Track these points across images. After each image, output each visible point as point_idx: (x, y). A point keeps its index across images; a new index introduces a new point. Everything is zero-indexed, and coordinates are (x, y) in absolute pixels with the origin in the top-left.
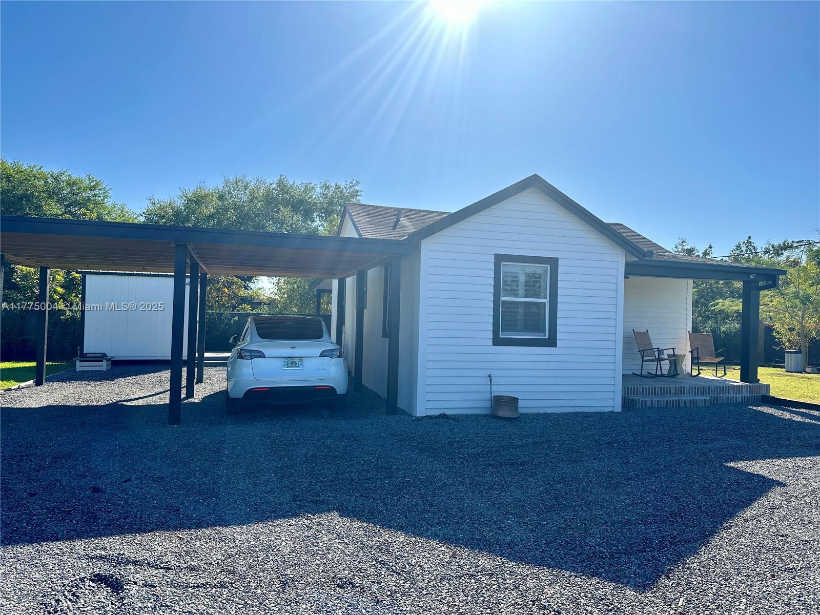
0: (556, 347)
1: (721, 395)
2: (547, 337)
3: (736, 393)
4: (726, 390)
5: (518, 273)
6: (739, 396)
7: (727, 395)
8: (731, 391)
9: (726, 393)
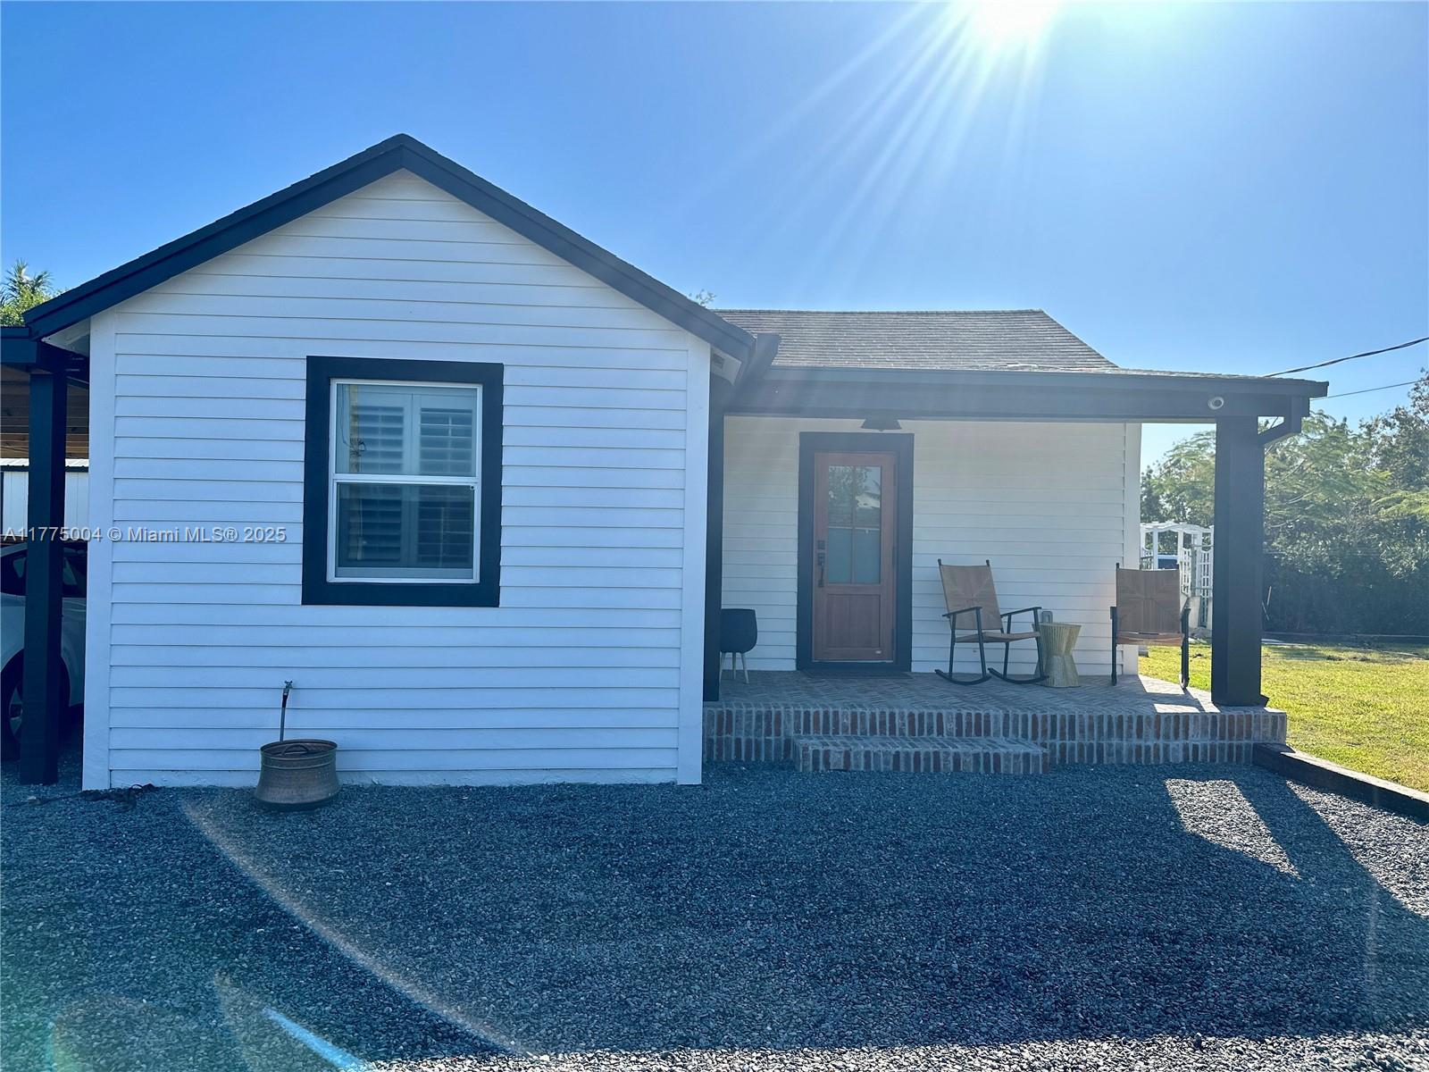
0: (497, 605)
1: (1115, 741)
2: (476, 579)
3: (1167, 737)
4: (1130, 727)
5: (401, 409)
6: (1177, 744)
7: (1135, 741)
8: (1149, 730)
9: (1130, 736)
